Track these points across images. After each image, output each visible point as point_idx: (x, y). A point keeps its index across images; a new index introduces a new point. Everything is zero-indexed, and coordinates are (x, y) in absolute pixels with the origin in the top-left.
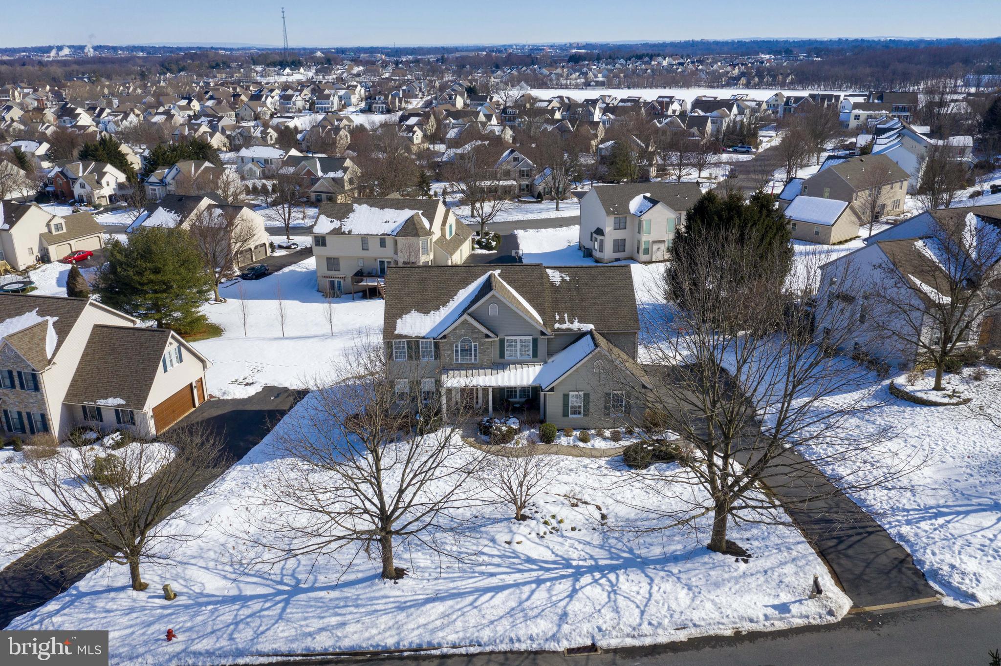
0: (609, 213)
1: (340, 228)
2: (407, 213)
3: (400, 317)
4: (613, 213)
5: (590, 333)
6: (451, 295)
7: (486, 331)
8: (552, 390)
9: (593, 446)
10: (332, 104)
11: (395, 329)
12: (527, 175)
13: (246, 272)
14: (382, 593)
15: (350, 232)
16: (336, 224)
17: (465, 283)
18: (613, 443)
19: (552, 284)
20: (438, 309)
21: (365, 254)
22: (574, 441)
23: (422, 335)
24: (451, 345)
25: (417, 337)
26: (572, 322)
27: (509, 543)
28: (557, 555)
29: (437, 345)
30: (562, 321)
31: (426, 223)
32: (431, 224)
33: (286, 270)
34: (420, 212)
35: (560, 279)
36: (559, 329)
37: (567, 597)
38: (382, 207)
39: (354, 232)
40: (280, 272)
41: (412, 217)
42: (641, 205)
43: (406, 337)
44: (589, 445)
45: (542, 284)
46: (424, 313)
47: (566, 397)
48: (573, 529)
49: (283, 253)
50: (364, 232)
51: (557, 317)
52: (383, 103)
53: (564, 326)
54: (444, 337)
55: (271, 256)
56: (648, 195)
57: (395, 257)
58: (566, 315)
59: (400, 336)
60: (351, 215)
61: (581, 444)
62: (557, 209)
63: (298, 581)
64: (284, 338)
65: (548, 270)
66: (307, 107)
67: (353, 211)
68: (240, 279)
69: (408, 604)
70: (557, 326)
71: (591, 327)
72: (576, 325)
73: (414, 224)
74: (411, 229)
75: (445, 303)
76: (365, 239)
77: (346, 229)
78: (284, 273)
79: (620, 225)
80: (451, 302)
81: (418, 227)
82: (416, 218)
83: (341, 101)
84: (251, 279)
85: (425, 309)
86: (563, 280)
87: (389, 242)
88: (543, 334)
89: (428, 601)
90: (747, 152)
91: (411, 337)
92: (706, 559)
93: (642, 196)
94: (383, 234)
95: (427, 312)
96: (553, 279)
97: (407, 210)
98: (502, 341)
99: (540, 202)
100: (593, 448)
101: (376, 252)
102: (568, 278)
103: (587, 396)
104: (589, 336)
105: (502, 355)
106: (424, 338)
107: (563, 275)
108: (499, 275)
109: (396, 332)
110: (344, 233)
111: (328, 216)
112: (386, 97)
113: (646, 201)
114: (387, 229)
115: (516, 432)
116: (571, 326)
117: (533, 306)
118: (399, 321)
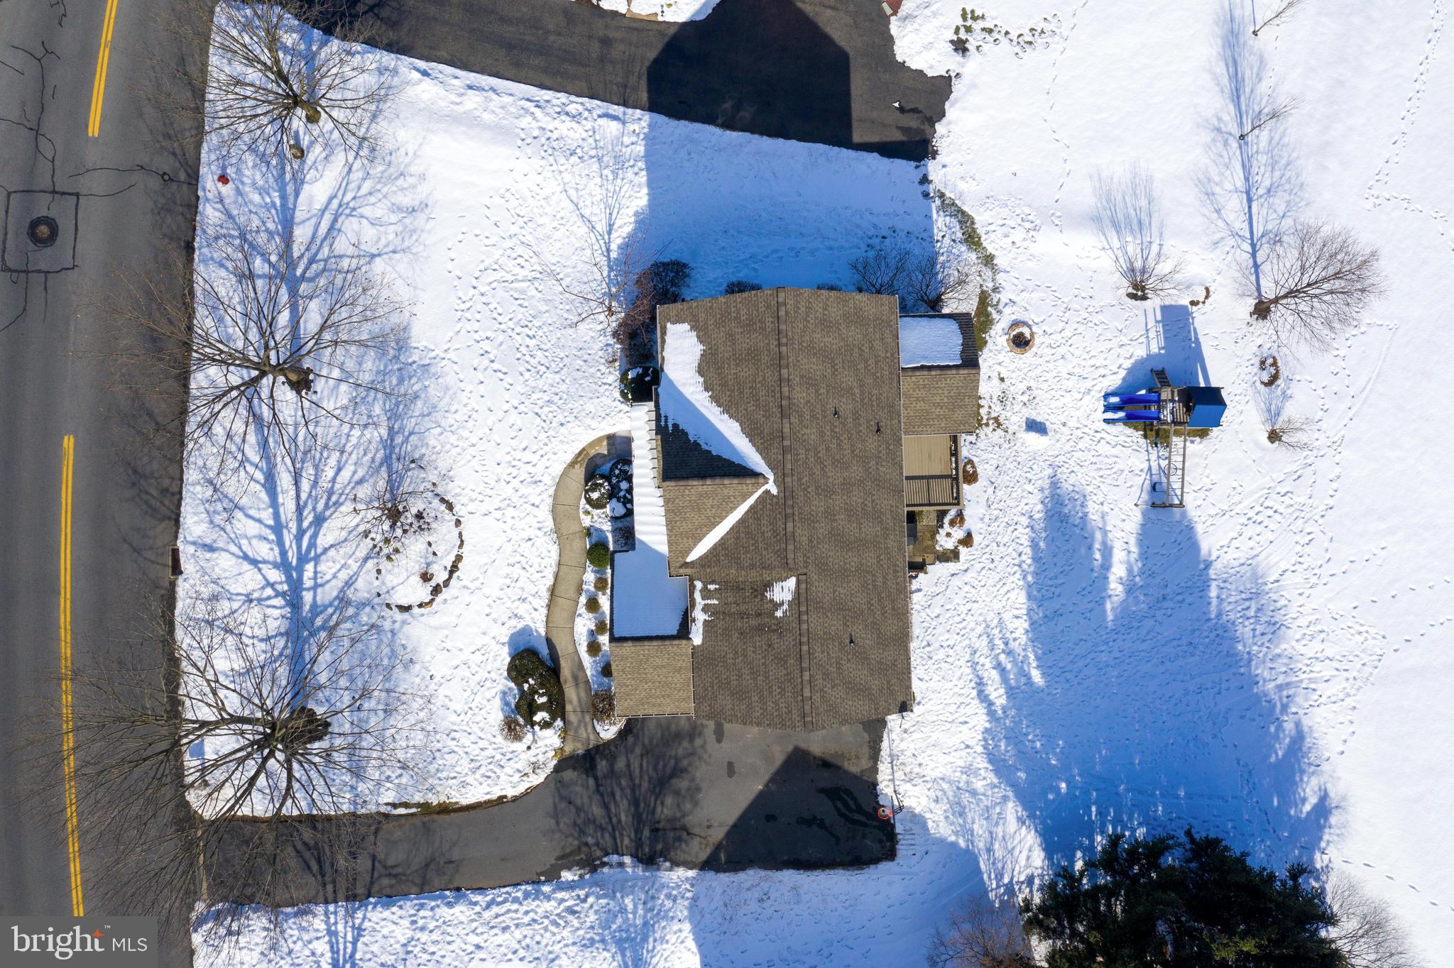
3: (693, 328)
5: (688, 636)
6: (729, 408)
9: (580, 615)
11: (673, 323)
19: (768, 585)
20: (706, 389)
22: (588, 591)
23: (666, 368)
25: (663, 359)
26: (704, 610)
30: (706, 594)
35: (777, 598)
36: (692, 587)
37: (244, 553)
43: (665, 342)
44: (582, 609)
46: (699, 366)
48: (379, 571)
51: (712, 587)
53: (697, 596)
58: (716, 602)
59: (663, 331)
61: (583, 600)
65: (792, 580)
70: (698, 584)
71: (696, 638)
72: (699, 616)
75: (716, 399)
80: (717, 410)
85: (708, 367)
86: (777, 606)
91: (663, 350)
95: (701, 371)
96: (777, 587)
100: (573, 615)
102: (779, 614)
106: (663, 370)
107: (785, 607)
108: (767, 492)
109: (669, 325)
116: (699, 607)
117: (715, 548)
118: (686, 326)
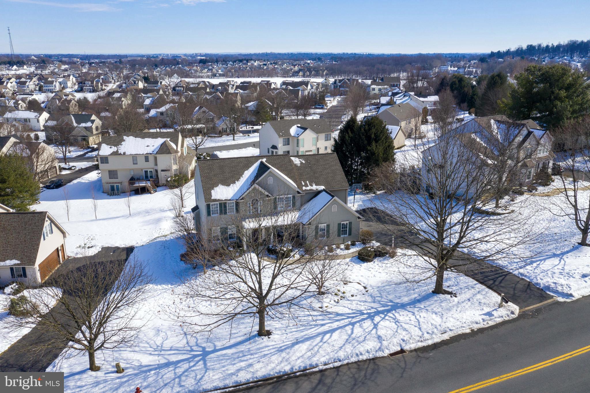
0: (280, 136)
1: (117, 151)
2: (160, 141)
3: (213, 189)
4: (282, 136)
5: (324, 190)
6: (241, 174)
7: (267, 193)
8: (310, 224)
10: (55, 87)
11: (211, 196)
12: (211, 121)
13: (48, 184)
14: (263, 345)
15: (124, 153)
16: (114, 149)
17: (247, 167)
18: (347, 251)
19: (296, 165)
20: (235, 183)
21: (135, 166)
22: (325, 252)
23: (229, 199)
24: (246, 203)
25: (225, 200)
26: (312, 186)
27: (321, 308)
28: (352, 310)
29: (237, 204)
30: (306, 185)
31: (174, 146)
32: (177, 146)
33: (75, 182)
34: (169, 139)
35: (299, 162)
36: (306, 190)
37: (374, 328)
38: (143, 137)
39: (128, 153)
40: (71, 183)
41: (165, 142)
42: (297, 131)
43: (219, 200)
44: (334, 253)
45: (291, 165)
46: (227, 186)
47: (317, 227)
48: (352, 296)
49: (68, 172)
50: (134, 152)
51: (303, 184)
52: (90, 86)
53: (308, 188)
54: (242, 199)
55: (60, 174)
56: (299, 125)
57: (156, 168)
58: (308, 182)
59: (215, 200)
60: (123, 143)
61: (329, 254)
62: (234, 140)
63: (204, 348)
64: (96, 220)
65: (291, 158)
66: (37, 89)
67: (124, 141)
68: (45, 189)
69: (283, 348)
70: (304, 188)
71: (322, 187)
72: (314, 187)
73: (167, 146)
74: (164, 149)
75: (238, 179)
76: (135, 158)
77: (121, 151)
78: (74, 184)
79: (287, 142)
80: (242, 178)
81: (170, 148)
82: (167, 143)
83: (61, 85)
84: (53, 188)
85: (227, 183)
86: (301, 163)
87: (151, 159)
88: (299, 193)
89: (293, 345)
90: (322, 108)
91: (222, 200)
92: (435, 298)
93: (295, 126)
94: (147, 154)
95: (228, 185)
96: (295, 163)
97: (159, 139)
98: (276, 198)
99: (221, 136)
100: (337, 255)
101: (142, 165)
102: (304, 162)
103: (328, 226)
104: (324, 192)
105: (275, 208)
106: (230, 200)
107: (301, 160)
108: (266, 161)
109: (213, 198)
110: (120, 154)
111: (108, 144)
112: (92, 83)
113: (299, 129)
114: (150, 150)
115: (291, 251)
116: (312, 188)
117: (289, 178)
118: (212, 191)
